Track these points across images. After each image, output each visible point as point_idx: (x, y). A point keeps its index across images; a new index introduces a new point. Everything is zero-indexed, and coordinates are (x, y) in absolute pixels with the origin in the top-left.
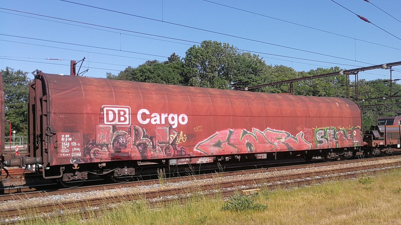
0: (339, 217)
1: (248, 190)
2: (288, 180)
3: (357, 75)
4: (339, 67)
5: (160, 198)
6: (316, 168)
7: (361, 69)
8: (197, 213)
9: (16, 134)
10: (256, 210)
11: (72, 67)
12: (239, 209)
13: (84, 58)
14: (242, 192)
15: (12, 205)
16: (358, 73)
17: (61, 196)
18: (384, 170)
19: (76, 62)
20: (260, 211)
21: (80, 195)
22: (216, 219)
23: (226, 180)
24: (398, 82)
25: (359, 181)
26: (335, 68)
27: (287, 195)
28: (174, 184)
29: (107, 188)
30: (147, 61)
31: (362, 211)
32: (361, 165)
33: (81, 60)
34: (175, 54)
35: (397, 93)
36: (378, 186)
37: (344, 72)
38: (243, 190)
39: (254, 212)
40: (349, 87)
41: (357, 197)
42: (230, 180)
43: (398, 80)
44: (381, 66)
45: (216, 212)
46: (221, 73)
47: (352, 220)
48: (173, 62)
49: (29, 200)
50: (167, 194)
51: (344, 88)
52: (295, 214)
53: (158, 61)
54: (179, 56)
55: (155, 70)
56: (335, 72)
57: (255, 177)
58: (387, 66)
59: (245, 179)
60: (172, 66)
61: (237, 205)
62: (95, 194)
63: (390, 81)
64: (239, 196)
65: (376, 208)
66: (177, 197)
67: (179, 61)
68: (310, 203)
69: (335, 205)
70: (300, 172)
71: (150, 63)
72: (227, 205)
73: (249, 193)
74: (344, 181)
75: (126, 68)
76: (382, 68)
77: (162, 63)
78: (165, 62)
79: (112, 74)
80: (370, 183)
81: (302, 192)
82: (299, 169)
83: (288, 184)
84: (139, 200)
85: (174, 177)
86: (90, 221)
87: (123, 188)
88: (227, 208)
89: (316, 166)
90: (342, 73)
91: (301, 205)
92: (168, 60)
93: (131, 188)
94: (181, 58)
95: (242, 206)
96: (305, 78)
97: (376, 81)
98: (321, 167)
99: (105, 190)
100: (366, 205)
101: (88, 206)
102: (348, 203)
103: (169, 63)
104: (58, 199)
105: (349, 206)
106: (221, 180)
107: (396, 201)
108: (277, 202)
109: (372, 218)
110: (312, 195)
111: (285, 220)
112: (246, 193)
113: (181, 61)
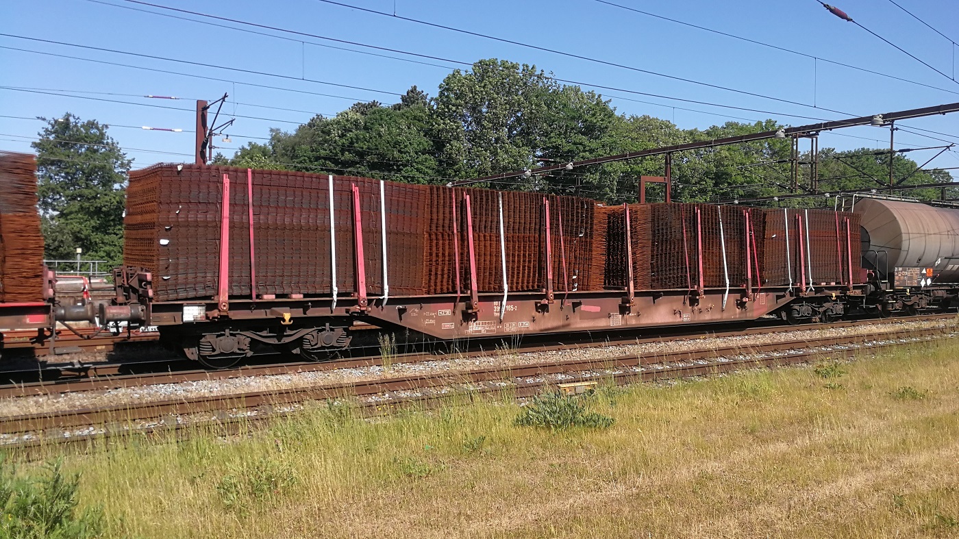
0: (771, 448)
1: (573, 385)
2: (657, 365)
3: (814, 139)
4: (776, 122)
5: (384, 395)
6: (718, 341)
7: (826, 125)
8: (464, 429)
9: (82, 254)
10: (590, 426)
11: (200, 113)
12: (553, 425)
13: (226, 96)
14: (559, 387)
15: (78, 403)
16: (818, 135)
17: (178, 387)
18: (869, 348)
19: (209, 103)
20: (597, 430)
21: (217, 385)
22: (504, 443)
23: (524, 361)
24: (909, 156)
25: (815, 371)
26: (767, 122)
27: (657, 396)
28: (413, 367)
29: (271, 371)
30: (356, 102)
31: (821, 435)
32: (818, 337)
33: (218, 101)
34: (415, 89)
35: (904, 179)
36: (856, 382)
37: (787, 131)
38: (563, 383)
39: (585, 432)
40: (798, 165)
41: (811, 404)
42: (532, 362)
43: (908, 150)
44: (870, 120)
45: (503, 429)
46: (516, 130)
47: (801, 454)
48: (411, 107)
49: (112, 393)
50: (398, 388)
51: (785, 166)
52: (674, 438)
54: (424, 93)
56: (767, 132)
57: (587, 356)
58: (883, 118)
59: (565, 361)
60: (409, 115)
61: (548, 416)
62: (248, 385)
63: (888, 152)
64: (553, 395)
65: (852, 431)
66: (419, 395)
67: (425, 103)
68: (707, 415)
69: (762, 421)
70: (684, 349)
71: (361, 108)
72: (527, 414)
73: (573, 390)
74: (780, 369)
75: (312, 118)
76: (873, 123)
77: (389, 107)
78: (394, 106)
79: (282, 131)
80: (839, 376)
81: (689, 392)
82: (681, 342)
83: (658, 372)
84: (339, 399)
85: (414, 352)
86: (238, 439)
87: (306, 374)
88: (527, 421)
89: (718, 337)
90: (781, 134)
91: (688, 419)
92: (401, 102)
93: (322, 373)
94: (429, 97)
95: (559, 418)
96: (697, 144)
97: (858, 152)
98: (730, 338)
99: (267, 376)
100: (831, 423)
101: (234, 410)
102: (790, 418)
103: (403, 108)
104: (171, 393)
105: (792, 423)
106: (514, 361)
107: (898, 417)
108: (635, 412)
109: (844, 451)
110: (711, 397)
111: (653, 451)
112: (568, 390)
113: (429, 104)
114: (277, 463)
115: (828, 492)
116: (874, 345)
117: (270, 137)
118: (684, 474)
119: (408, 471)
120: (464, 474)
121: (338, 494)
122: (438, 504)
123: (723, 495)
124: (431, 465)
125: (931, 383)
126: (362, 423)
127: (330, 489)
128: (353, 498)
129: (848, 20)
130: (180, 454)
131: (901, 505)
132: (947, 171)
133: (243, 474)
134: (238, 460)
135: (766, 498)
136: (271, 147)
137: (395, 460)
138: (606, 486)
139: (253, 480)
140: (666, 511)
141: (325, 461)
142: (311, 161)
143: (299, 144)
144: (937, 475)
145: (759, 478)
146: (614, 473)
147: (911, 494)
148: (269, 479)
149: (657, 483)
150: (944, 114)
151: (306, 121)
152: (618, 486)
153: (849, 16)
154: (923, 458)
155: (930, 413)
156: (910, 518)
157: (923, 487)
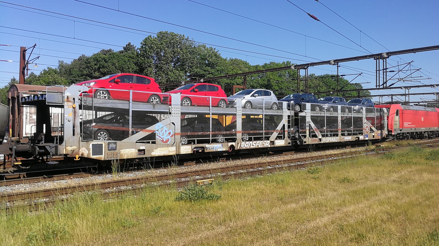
0: (289, 206)
1: (202, 181)
2: (240, 170)
3: (307, 70)
4: (290, 62)
5: (113, 188)
6: (268, 159)
7: (311, 64)
8: (151, 203)
11: (22, 53)
12: (193, 200)
13: (35, 45)
14: (197, 182)
16: (308, 68)
17: (8, 188)
18: (330, 160)
19: (27, 48)
20: (213, 201)
21: (28, 186)
22: (170, 209)
23: (181, 171)
24: (345, 78)
25: (308, 171)
26: (287, 62)
27: (240, 185)
28: (127, 175)
29: (57, 179)
30: (102, 49)
31: (310, 200)
32: (310, 156)
33: (32, 47)
34: (130, 44)
35: (343, 88)
36: (325, 176)
37: (295, 66)
38: (198, 180)
39: (207, 202)
40: (300, 81)
41: (306, 186)
42: (184, 171)
43: (344, 75)
44: (329, 62)
45: (170, 202)
46: (177, 64)
47: (301, 209)
48: (128, 52)
50: (120, 185)
51: (295, 81)
52: (247, 204)
53: (113, 50)
54: (134, 46)
55: (110, 59)
56: (287, 67)
57: (210, 167)
58: (334, 62)
59: (199, 170)
60: (127, 56)
61: (191, 195)
62: (45, 186)
63: (337, 76)
64: (193, 186)
65: (323, 197)
66: (130, 188)
67: (135, 50)
68: (262, 193)
69: (286, 194)
70: (253, 162)
71: (105, 52)
72: (181, 195)
73: (203, 183)
74: (294, 171)
75: (80, 56)
76: (330, 64)
77: (117, 52)
78: (120, 51)
79: (64, 62)
80: (318, 173)
81: (255, 182)
82: (251, 160)
83: (241, 173)
84: (91, 191)
86: (38, 213)
87: (75, 179)
88: (181, 198)
89: (267, 157)
90: (293, 67)
91: (253, 195)
92: (123, 50)
93: (83, 179)
94: (136, 48)
95: (196, 196)
96: (258, 71)
97: (324, 76)
98: (273, 157)
99: (55, 181)
100: (314, 194)
101: (37, 198)
102: (297, 192)
103: (124, 53)
104: (4, 191)
105: (298, 195)
106: (176, 170)
107: (341, 190)
108: (230, 192)
109: (319, 206)
110: (264, 184)
111: (238, 210)
112: (200, 183)
113: (137, 51)
114: (58, 224)
115: (312, 225)
116: (332, 160)
117: (58, 65)
118: (251, 220)
119: (123, 225)
120: (151, 225)
121: (88, 237)
122: (138, 240)
123: (268, 229)
124: (134, 221)
125: (355, 175)
126: (102, 202)
127: (84, 236)
128: (96, 239)
129: (318, 20)
130: (7, 221)
131: (343, 230)
132: (361, 84)
133: (40, 230)
134: (38, 223)
135: (286, 229)
136: (58, 70)
137: (117, 220)
138: (216, 227)
139: (45, 233)
140: (243, 238)
141: (83, 222)
142: (79, 77)
143: (73, 68)
144: (357, 216)
145: (284, 220)
146: (220, 221)
147: (346, 225)
148: (53, 232)
149: (240, 225)
150: (358, 60)
151: (77, 58)
152: (222, 227)
153: (318, 19)
154: (352, 208)
155: (355, 188)
156: (346, 235)
157: (352, 221)
